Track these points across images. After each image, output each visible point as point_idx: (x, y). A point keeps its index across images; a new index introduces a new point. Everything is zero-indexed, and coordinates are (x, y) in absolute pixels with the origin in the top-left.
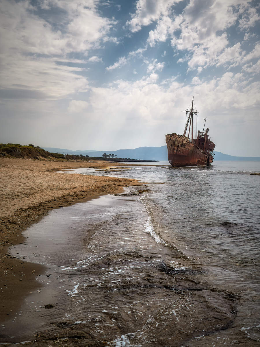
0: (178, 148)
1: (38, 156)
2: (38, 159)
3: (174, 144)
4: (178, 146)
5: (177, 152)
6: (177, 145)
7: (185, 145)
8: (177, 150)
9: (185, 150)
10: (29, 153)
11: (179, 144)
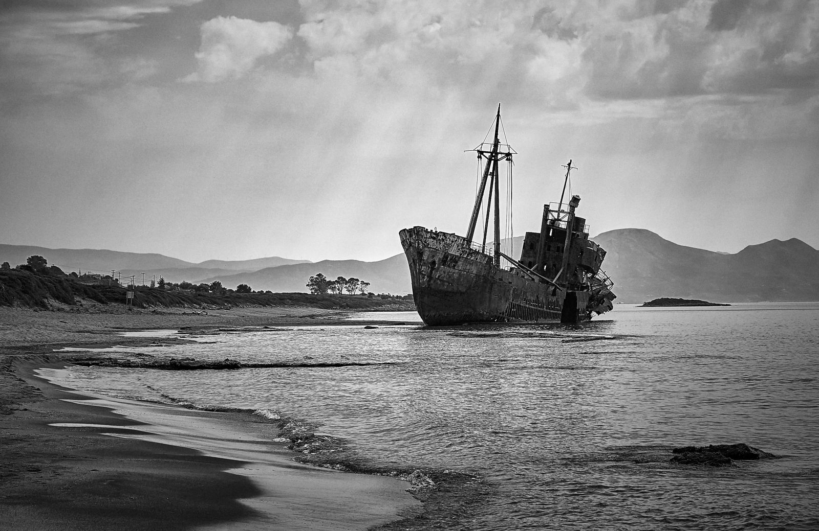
0: (433, 269)
1: (47, 298)
2: (47, 309)
3: (421, 260)
4: (434, 263)
5: (429, 281)
6: (431, 260)
7: (455, 260)
8: (430, 277)
9: (456, 276)
10: (25, 292)
11: (433, 256)
